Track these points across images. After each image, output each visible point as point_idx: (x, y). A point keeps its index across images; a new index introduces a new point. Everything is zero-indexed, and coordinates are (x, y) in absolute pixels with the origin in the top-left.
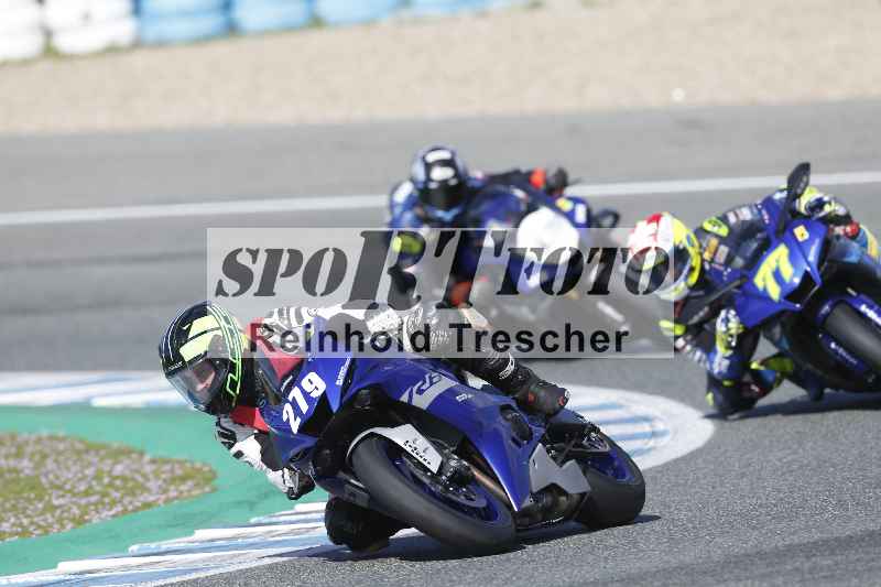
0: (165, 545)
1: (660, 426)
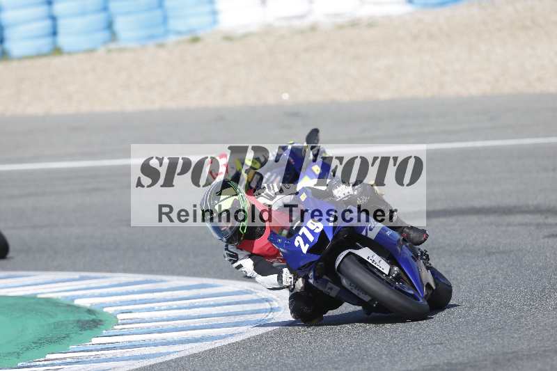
1: (275, 305)
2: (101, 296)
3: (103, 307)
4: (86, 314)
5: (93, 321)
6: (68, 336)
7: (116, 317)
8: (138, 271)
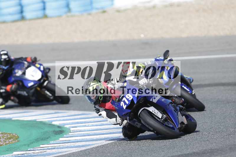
2: (64, 120)
4: (57, 128)
5: (61, 131)
6: (49, 137)
7: (70, 129)
8: (79, 110)
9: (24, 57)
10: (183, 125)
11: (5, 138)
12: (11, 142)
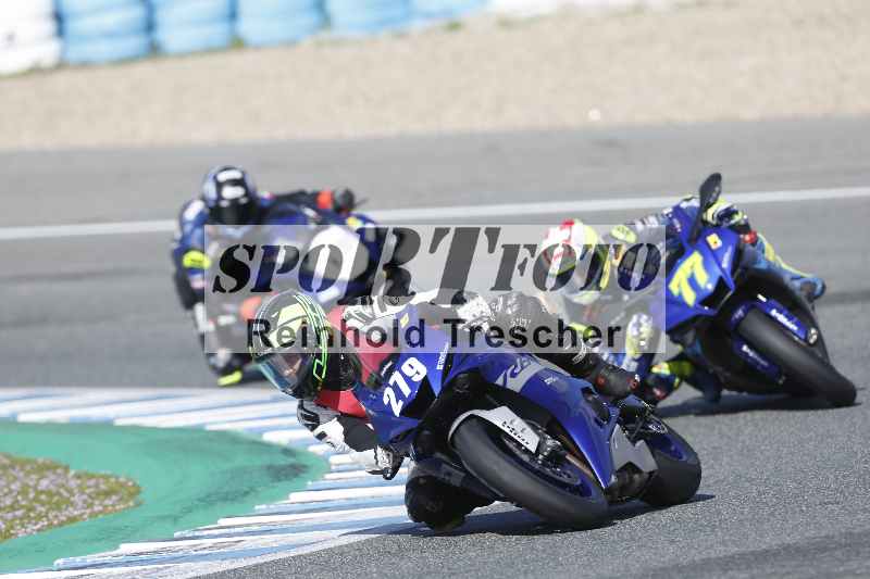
0: (90, 559)
3: (308, 445)
4: (282, 456)
5: (293, 467)
6: (253, 489)
7: (327, 460)
9: (309, 190)
10: (636, 476)
11: (87, 491)
12: (110, 508)
